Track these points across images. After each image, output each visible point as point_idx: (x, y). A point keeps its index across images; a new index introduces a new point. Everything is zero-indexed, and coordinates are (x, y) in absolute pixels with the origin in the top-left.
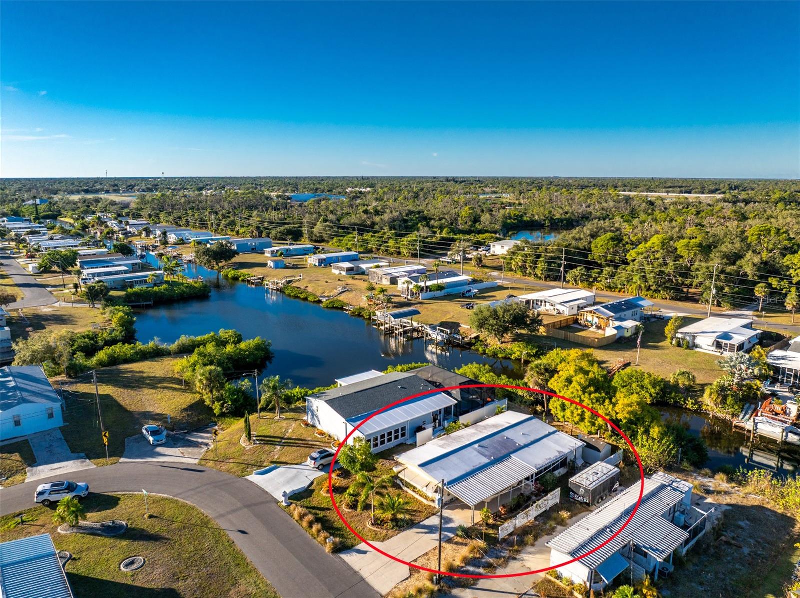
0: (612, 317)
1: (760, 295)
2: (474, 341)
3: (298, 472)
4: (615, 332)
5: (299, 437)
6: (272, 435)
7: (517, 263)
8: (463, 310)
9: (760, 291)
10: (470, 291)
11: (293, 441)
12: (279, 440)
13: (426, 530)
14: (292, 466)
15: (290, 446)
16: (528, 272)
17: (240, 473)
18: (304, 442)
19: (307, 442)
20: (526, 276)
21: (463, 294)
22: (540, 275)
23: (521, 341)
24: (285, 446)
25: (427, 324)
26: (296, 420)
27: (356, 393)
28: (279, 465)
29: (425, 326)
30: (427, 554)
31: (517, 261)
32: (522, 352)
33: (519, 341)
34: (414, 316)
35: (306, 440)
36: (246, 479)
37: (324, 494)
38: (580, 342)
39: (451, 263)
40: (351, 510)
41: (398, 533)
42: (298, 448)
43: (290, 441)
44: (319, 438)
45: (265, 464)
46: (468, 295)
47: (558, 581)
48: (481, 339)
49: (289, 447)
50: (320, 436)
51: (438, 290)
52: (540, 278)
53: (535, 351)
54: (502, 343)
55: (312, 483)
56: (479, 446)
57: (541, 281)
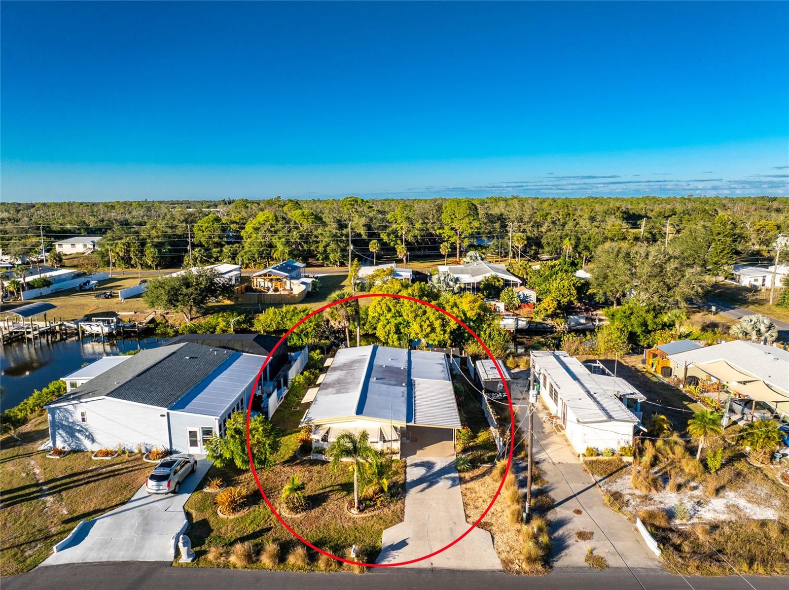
0: (286, 277)
1: (374, 251)
2: (152, 326)
3: (143, 512)
4: (303, 287)
5: (69, 472)
6: (8, 488)
7: (118, 253)
8: (100, 300)
9: (373, 247)
10: (88, 282)
11: (68, 480)
12: (34, 489)
13: (424, 485)
14: (116, 510)
15: (72, 488)
16: (133, 262)
17: (14, 566)
18: (90, 474)
19: (95, 473)
20: (128, 268)
21: (81, 287)
22: (150, 263)
23: (213, 313)
24: (60, 491)
25: (68, 321)
26: (29, 455)
27: (139, 375)
28: (90, 518)
29: (65, 323)
30: (466, 505)
31: (117, 250)
32: (228, 323)
33: (211, 314)
34: (47, 312)
35: (91, 471)
36: (47, 567)
37: (232, 517)
38: (277, 302)
39: (11, 267)
40: (304, 514)
41: (403, 503)
42: (92, 484)
43: (58, 483)
44: (108, 461)
45: (54, 530)
46: (87, 287)
47: (600, 458)
48: (158, 322)
49: (71, 491)
50: (108, 458)
51: (44, 286)
52: (150, 267)
53: (243, 317)
54: (192, 319)
55: (188, 515)
56: (377, 379)
57: (151, 271)
